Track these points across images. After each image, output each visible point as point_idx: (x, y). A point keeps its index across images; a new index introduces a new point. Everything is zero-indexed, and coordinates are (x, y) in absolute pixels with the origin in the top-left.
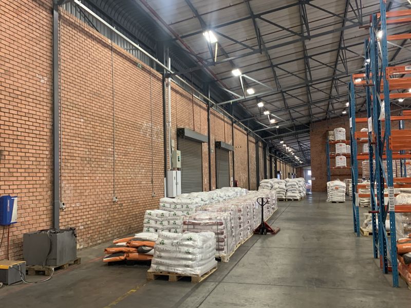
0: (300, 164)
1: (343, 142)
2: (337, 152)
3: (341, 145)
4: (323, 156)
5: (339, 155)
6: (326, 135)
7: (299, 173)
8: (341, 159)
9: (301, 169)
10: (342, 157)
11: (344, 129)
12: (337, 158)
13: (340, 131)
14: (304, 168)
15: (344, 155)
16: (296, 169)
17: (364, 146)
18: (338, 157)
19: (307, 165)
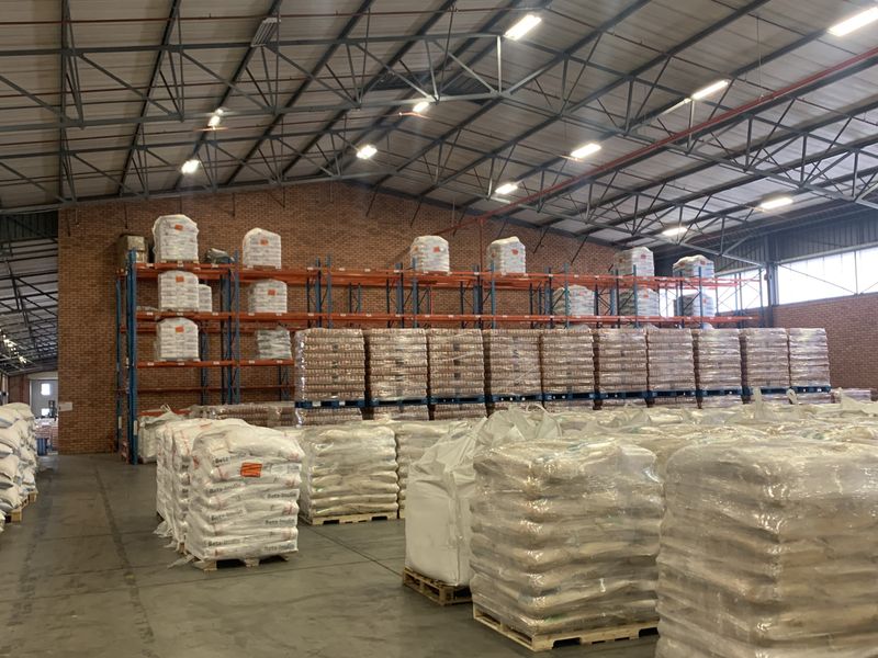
0: (19, 364)
1: (188, 267)
2: (165, 304)
3: (180, 280)
4: (105, 326)
5: (171, 315)
6: (116, 252)
7: (16, 390)
8: (179, 330)
9: (22, 380)
10: (183, 322)
11: (194, 225)
12: (167, 329)
13: (178, 228)
14: (30, 376)
15: (191, 315)
16: (9, 377)
17: (257, 291)
18: (167, 322)
19: (41, 368)
